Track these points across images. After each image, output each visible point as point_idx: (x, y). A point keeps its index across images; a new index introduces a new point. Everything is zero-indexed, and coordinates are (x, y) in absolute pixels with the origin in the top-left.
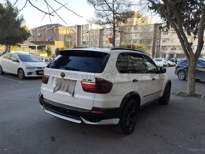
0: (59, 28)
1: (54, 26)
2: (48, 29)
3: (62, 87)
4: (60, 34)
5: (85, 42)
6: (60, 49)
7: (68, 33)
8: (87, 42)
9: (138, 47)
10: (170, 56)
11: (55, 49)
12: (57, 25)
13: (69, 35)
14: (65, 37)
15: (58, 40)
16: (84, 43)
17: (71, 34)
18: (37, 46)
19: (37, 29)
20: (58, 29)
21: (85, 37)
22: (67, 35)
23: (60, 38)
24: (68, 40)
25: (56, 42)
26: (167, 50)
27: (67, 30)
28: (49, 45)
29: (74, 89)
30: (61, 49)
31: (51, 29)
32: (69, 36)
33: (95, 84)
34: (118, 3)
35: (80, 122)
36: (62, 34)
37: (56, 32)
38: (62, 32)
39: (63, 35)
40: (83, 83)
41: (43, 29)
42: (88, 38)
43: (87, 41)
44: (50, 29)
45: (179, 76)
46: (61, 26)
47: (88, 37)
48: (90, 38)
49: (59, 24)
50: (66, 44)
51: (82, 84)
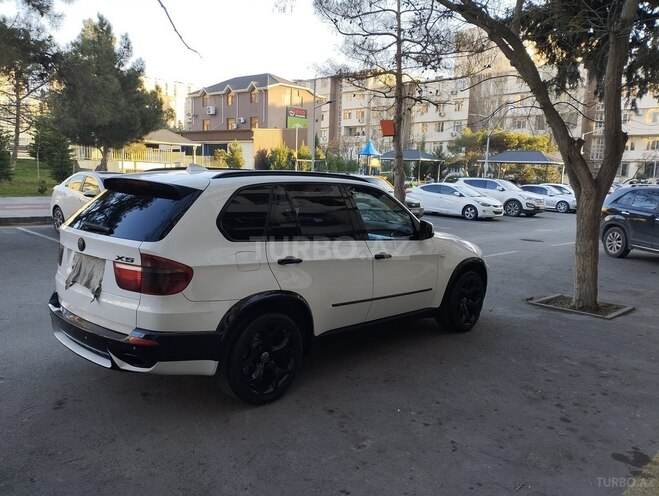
0: (269, 87)
1: (253, 83)
2: (238, 91)
3: (81, 274)
4: (273, 106)
5: (355, 128)
6: (269, 152)
7: (297, 100)
8: (362, 127)
9: (520, 142)
10: (642, 171)
11: (256, 154)
12: (264, 79)
13: (300, 107)
14: (287, 114)
15: (264, 125)
16: (351, 130)
17: (307, 104)
18: (196, 145)
19: (205, 94)
20: (266, 91)
21: (354, 113)
22: (295, 110)
23: (272, 117)
24: (296, 124)
25: (258, 132)
26: (632, 149)
27: (295, 92)
28: (236, 141)
29: (101, 281)
30: (273, 152)
31: (246, 90)
32: (300, 111)
33: (140, 269)
34: (418, 7)
35: (108, 364)
36: (279, 104)
37: (261, 99)
38: (279, 99)
39: (281, 109)
40: (118, 265)
41: (223, 92)
42: (365, 114)
43: (360, 124)
44: (242, 90)
45: (608, 244)
46: (274, 80)
47: (363, 113)
48: (369, 115)
49: (270, 75)
50: (288, 136)
51: (116, 269)
